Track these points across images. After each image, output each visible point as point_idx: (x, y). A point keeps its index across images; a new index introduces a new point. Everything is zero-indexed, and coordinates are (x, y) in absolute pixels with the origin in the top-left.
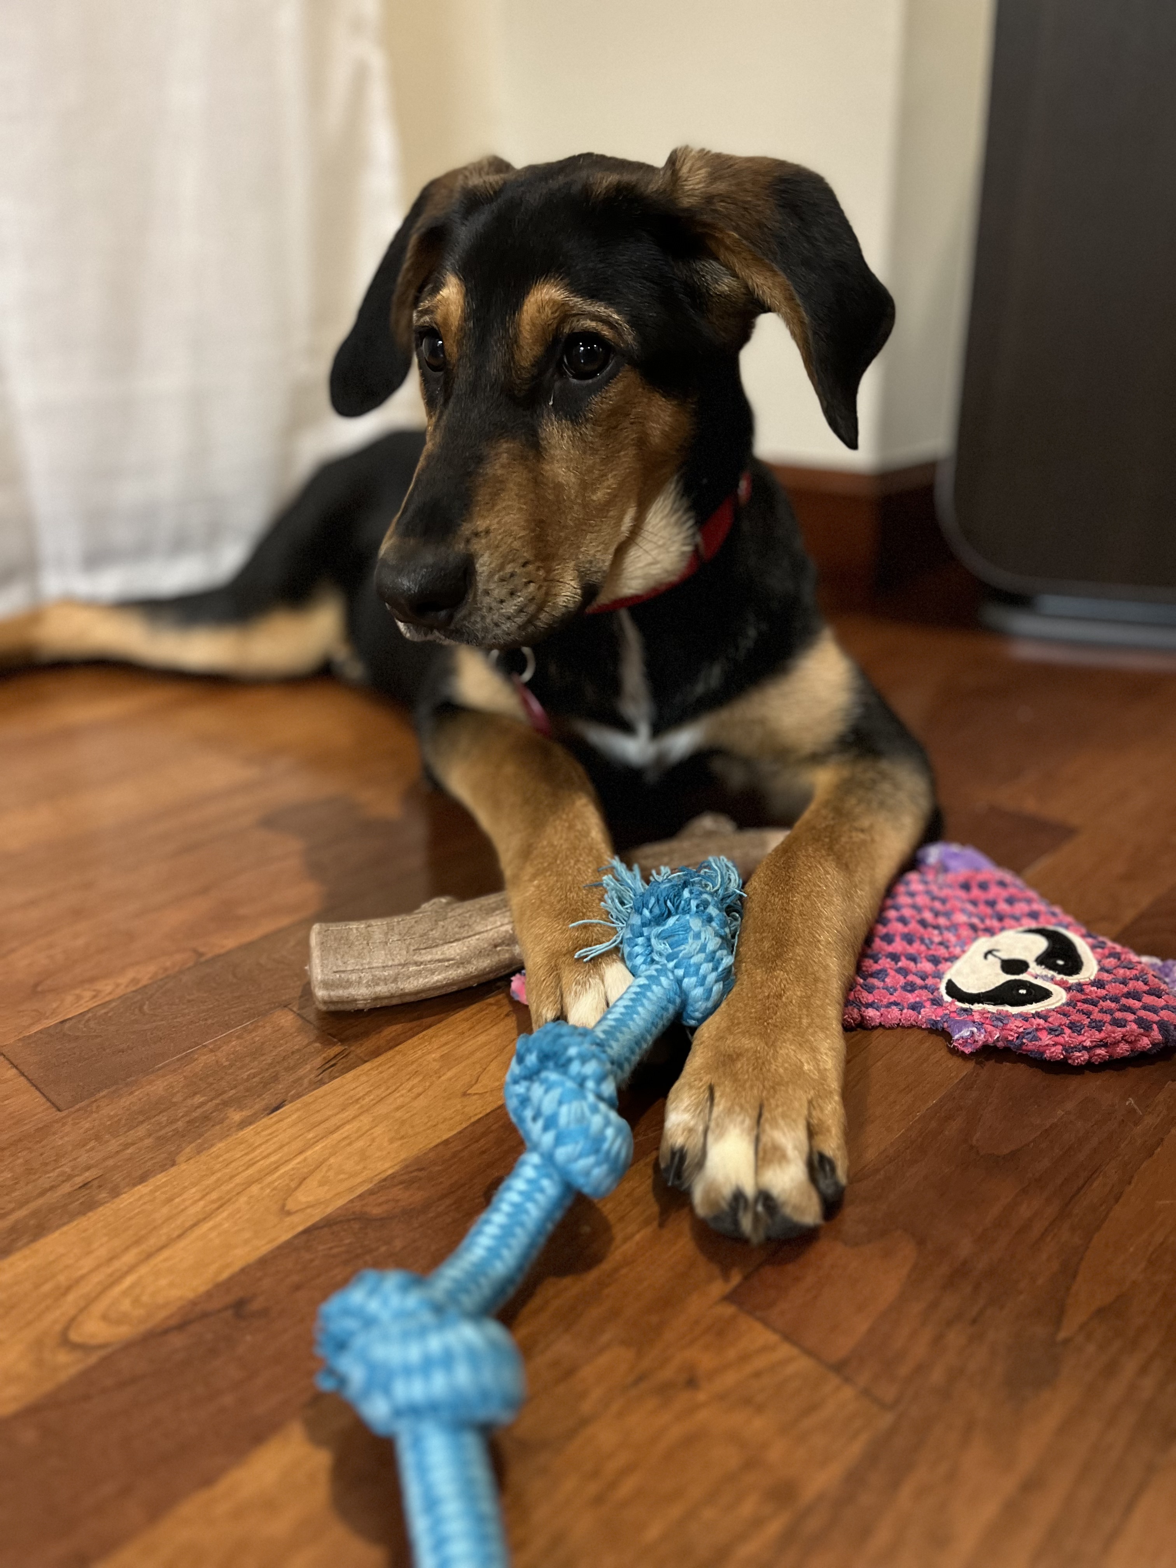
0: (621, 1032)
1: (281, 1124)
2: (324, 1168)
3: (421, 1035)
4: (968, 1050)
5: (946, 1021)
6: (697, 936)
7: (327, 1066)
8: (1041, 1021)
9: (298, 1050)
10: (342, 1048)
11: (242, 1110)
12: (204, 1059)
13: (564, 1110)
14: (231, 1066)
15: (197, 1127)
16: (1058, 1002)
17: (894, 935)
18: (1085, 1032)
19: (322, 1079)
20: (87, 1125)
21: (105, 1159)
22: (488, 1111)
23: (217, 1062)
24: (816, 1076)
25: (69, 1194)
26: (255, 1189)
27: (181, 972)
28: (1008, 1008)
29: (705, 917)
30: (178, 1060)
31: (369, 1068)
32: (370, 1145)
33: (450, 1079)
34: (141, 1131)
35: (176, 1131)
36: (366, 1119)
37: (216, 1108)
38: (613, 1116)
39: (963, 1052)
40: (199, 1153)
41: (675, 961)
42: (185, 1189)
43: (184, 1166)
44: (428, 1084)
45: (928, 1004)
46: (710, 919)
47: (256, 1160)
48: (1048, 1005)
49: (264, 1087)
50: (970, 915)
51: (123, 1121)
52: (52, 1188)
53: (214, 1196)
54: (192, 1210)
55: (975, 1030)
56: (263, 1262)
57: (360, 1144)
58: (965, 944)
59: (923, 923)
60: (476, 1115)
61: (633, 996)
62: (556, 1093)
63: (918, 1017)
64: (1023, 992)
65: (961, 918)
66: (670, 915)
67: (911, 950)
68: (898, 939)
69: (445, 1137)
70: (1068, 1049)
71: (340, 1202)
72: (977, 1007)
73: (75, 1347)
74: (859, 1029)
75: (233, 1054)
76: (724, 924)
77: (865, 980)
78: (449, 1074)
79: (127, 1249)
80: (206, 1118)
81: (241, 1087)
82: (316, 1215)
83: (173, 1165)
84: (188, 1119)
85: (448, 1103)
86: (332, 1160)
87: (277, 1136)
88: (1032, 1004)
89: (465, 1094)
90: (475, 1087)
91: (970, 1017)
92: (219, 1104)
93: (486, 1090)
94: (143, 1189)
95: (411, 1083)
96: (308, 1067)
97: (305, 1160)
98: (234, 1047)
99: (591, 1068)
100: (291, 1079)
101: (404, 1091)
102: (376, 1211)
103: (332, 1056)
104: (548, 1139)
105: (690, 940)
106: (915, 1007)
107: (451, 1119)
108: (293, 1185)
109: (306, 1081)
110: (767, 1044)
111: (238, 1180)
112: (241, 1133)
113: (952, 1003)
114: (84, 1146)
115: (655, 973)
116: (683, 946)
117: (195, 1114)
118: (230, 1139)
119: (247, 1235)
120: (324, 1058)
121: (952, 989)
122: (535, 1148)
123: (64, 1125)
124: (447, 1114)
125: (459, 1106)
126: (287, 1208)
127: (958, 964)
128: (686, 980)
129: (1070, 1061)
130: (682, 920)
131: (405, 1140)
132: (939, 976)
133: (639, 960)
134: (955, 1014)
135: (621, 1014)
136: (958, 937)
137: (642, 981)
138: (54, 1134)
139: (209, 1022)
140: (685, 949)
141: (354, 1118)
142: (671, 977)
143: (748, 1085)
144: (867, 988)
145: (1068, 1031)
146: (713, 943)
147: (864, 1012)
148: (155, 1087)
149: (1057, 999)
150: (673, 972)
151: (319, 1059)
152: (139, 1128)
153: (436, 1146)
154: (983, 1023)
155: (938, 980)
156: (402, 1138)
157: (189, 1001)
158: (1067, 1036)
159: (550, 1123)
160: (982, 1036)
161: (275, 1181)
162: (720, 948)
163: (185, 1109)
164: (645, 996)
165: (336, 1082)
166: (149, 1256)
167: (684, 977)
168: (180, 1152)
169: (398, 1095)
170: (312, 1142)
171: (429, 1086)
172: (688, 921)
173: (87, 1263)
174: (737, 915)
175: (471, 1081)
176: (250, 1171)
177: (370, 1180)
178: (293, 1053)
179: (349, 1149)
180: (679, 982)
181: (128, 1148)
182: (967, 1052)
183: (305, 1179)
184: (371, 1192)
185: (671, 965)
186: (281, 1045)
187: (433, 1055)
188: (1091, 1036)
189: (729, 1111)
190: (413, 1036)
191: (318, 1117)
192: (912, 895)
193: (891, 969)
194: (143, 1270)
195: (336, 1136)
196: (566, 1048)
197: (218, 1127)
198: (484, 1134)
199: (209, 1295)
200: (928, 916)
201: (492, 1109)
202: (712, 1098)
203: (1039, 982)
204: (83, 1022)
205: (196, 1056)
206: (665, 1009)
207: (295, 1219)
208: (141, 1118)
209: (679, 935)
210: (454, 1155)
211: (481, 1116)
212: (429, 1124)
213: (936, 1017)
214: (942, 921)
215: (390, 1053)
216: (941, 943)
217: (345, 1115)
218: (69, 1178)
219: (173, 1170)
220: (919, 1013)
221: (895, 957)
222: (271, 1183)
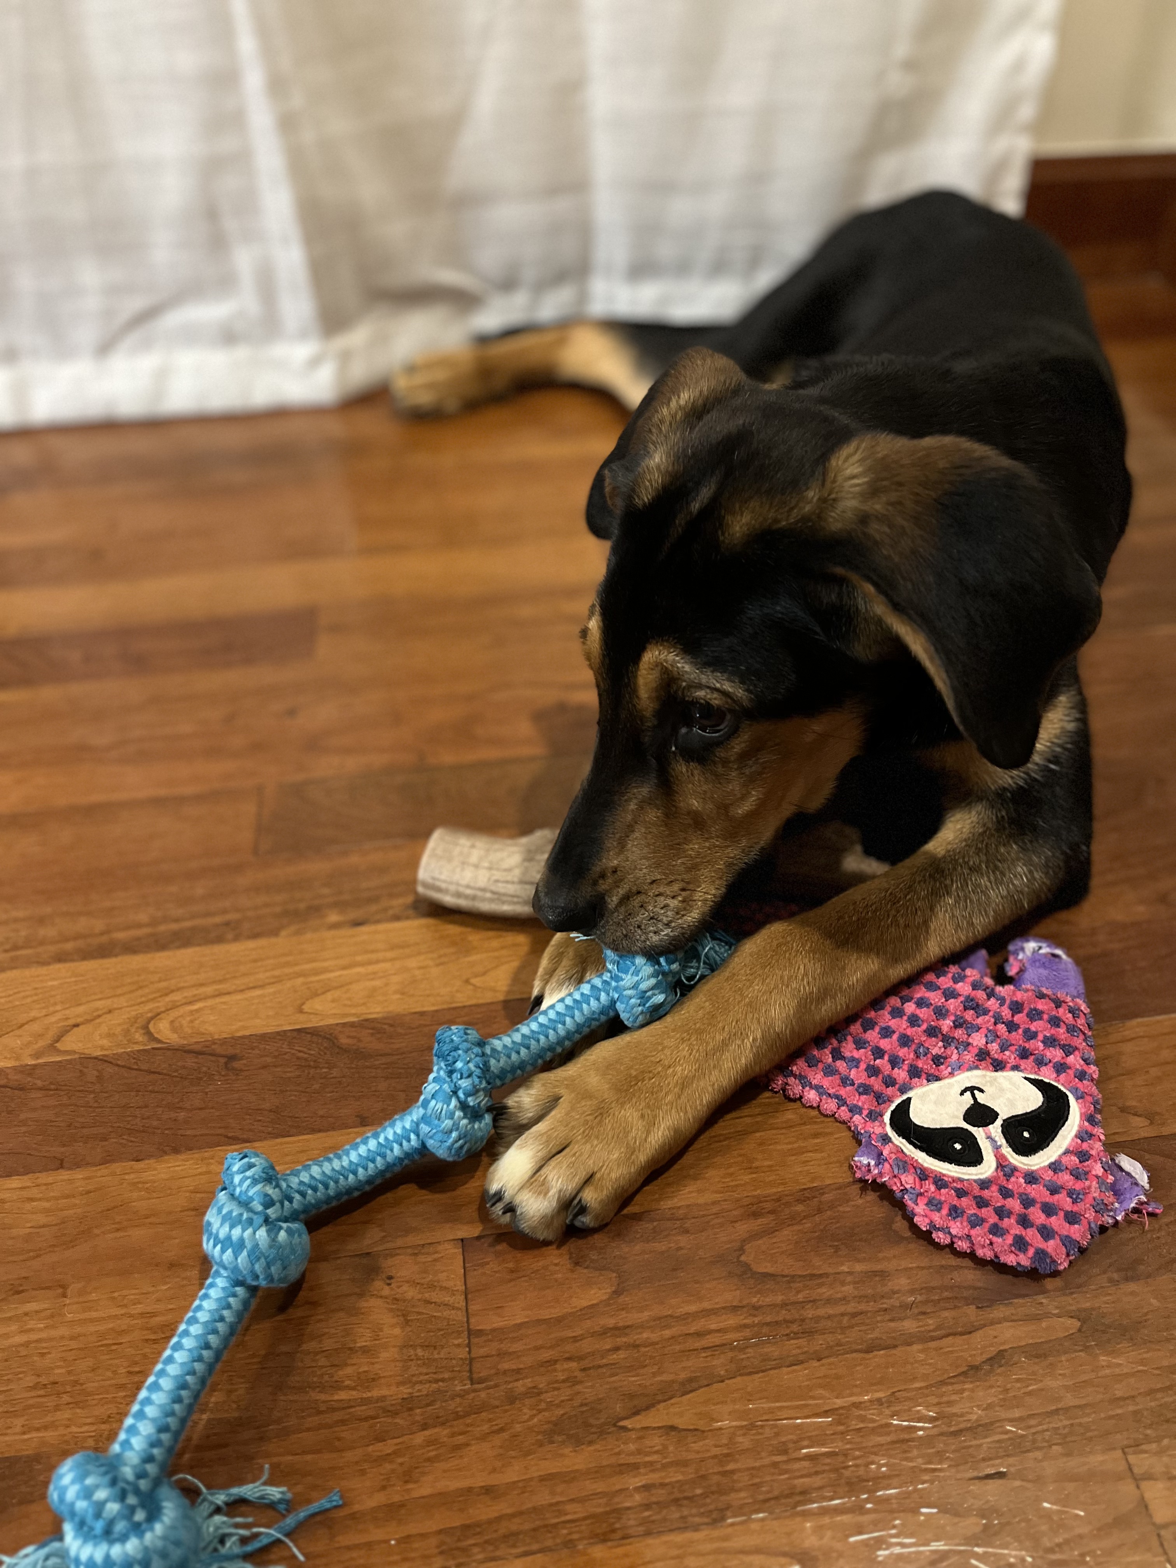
2: (344, 989)
4: (859, 1175)
8: (936, 1187)
12: (354, 859)
14: (363, 873)
15: (309, 913)
18: (959, 1221)
20: (260, 877)
21: (250, 909)
23: (359, 865)
25: (217, 925)
26: (300, 980)
27: (399, 770)
28: (920, 1155)
32: (381, 987)
34: (281, 898)
35: (297, 910)
36: (396, 965)
37: (328, 904)
40: (294, 934)
42: (268, 958)
43: (280, 941)
45: (866, 1113)
47: (317, 959)
49: (366, 902)
50: (994, 1039)
51: (278, 885)
52: (213, 915)
53: (277, 973)
54: (261, 976)
55: (873, 1163)
56: (265, 1037)
57: (378, 983)
58: (961, 1067)
59: (934, 1030)
63: (850, 1119)
64: (958, 1146)
65: (981, 1039)
67: (900, 1053)
71: (331, 1021)
72: (898, 1138)
79: (214, 982)
80: (319, 909)
81: (355, 895)
82: (314, 1022)
84: (309, 903)
85: (452, 982)
86: (354, 985)
87: (340, 947)
88: (949, 1163)
89: (467, 981)
90: (478, 979)
91: (884, 1145)
92: (333, 902)
93: (484, 985)
94: (248, 945)
95: (448, 950)
96: (402, 901)
97: (340, 976)
101: (436, 956)
102: (344, 1041)
106: (853, 1109)
108: (319, 991)
111: (297, 969)
114: (248, 892)
117: (315, 902)
121: (903, 1107)
123: (249, 869)
124: (444, 990)
125: (457, 989)
126: (304, 1007)
127: (933, 1087)
129: (931, 1235)
131: (403, 997)
132: (904, 1089)
134: (876, 1136)
136: (960, 1059)
138: (241, 873)
141: (390, 960)
145: (945, 1211)
149: (977, 1172)
152: (282, 895)
153: (415, 1013)
154: (887, 1160)
155: (899, 1093)
156: (404, 993)
158: (940, 1216)
160: (877, 1170)
163: (314, 895)
166: (220, 994)
169: (430, 956)
170: (354, 964)
171: (453, 961)
173: (191, 980)
175: (479, 972)
176: (307, 966)
177: (360, 1015)
179: (369, 983)
180: (614, 1002)
181: (266, 907)
182: (857, 1175)
183: (329, 990)
184: (352, 1025)
188: (962, 1227)
191: (374, 946)
194: (210, 1003)
195: (371, 968)
197: (319, 920)
199: (224, 1042)
200: (947, 1024)
203: (983, 1145)
207: (302, 1017)
208: (287, 888)
212: (427, 992)
214: (958, 1034)
216: (936, 1058)
217: (389, 955)
218: (226, 912)
219: (273, 939)
220: (853, 1117)
222: (312, 982)
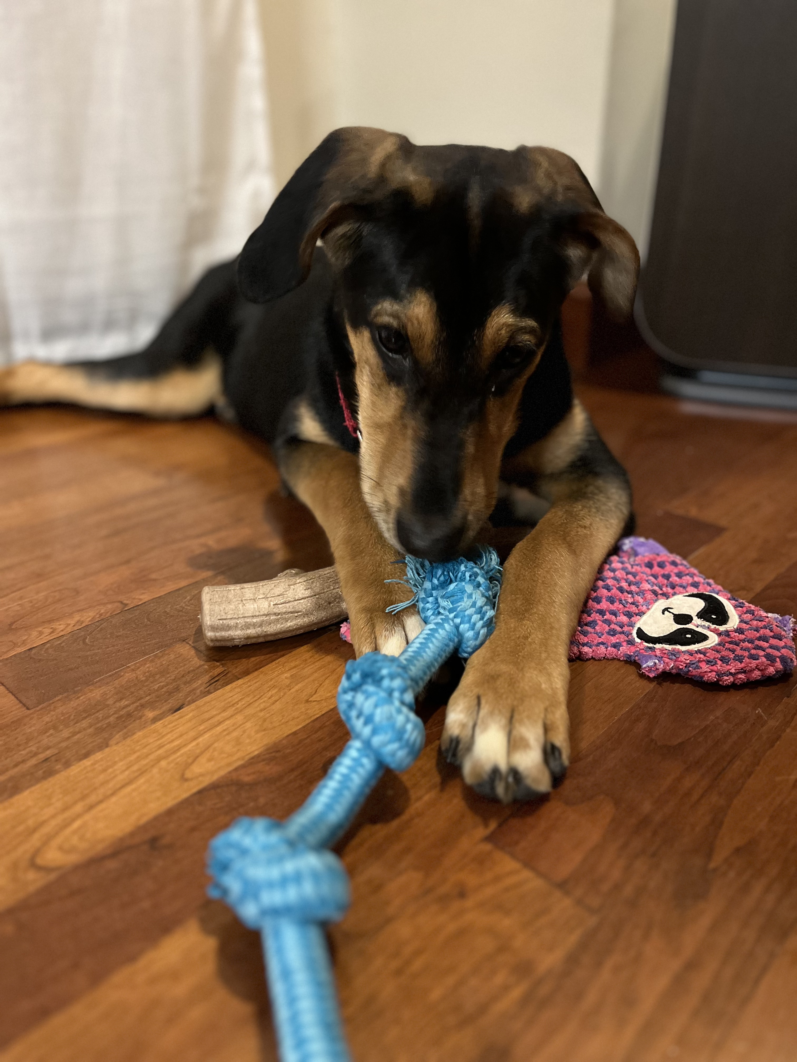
0: (418, 660)
1: (181, 720)
2: (211, 750)
3: (277, 661)
4: (652, 675)
5: (637, 656)
6: (470, 596)
7: (213, 681)
8: (702, 656)
9: (194, 670)
10: (223, 669)
11: (154, 710)
12: (128, 676)
13: (378, 711)
14: (147, 680)
15: (124, 721)
16: (713, 643)
17: (601, 597)
18: (731, 664)
19: (209, 690)
20: (48, 719)
21: (60, 743)
22: (323, 713)
23: (137, 678)
24: (550, 692)
25: (36, 765)
26: (163, 763)
27: (112, 616)
28: (678, 647)
29: (475, 584)
30: (110, 676)
31: (242, 683)
32: (242, 735)
33: (297, 691)
34: (85, 723)
35: (109, 724)
36: (239, 718)
37: (136, 709)
38: (412, 716)
39: (648, 676)
40: (125, 739)
41: (454, 613)
42: (115, 763)
43: (115, 748)
44: (282, 694)
45: (625, 644)
46: (479, 585)
47: (164, 744)
48: (706, 645)
49: (169, 695)
50: (653, 584)
51: (72, 717)
52: (23, 761)
53: (135, 768)
54: (121, 777)
55: (657, 661)
56: (170, 812)
57: (235, 734)
58: (649, 604)
59: (621, 590)
60: (314, 715)
61: (426, 636)
62: (372, 701)
63: (618, 653)
64: (689, 636)
65: (647, 586)
66: (451, 582)
67: (612, 607)
68: (604, 600)
69: (294, 730)
70: (720, 674)
71: (222, 773)
72: (658, 646)
73: (40, 868)
74: (578, 661)
75: (148, 672)
76: (488, 589)
77: (582, 628)
78: (297, 688)
79: (75, 803)
80: (129, 715)
81: (154, 695)
82: (206, 781)
83: (107, 746)
84: (116, 716)
85: (296, 707)
86: (216, 745)
87: (178, 728)
88: (695, 644)
89: (307, 701)
90: (314, 696)
91: (654, 653)
92: (138, 706)
93: (322, 699)
94: (87, 763)
95: (270, 693)
96: (200, 682)
97: (198, 744)
98: (148, 667)
99: (397, 683)
100: (188, 689)
101: (266, 699)
102: (247, 779)
103: (216, 675)
104: (367, 731)
105: (465, 599)
106: (615, 646)
107: (298, 718)
108: (190, 761)
109: (198, 691)
110: (518, 669)
111: (152, 757)
112: (153, 726)
113: (641, 643)
114: (45, 733)
115: (440, 621)
116: (460, 603)
117: (121, 713)
118: (145, 731)
119: (158, 794)
120: (211, 675)
121: (641, 634)
122: (358, 736)
123: (31, 719)
124: (296, 714)
125: (303, 710)
126: (185, 776)
127: (645, 617)
128: (462, 626)
129: (721, 683)
130: (459, 586)
131: (266, 732)
132: (632, 625)
133: (430, 613)
134: (643, 651)
135: (418, 648)
136: (645, 599)
137: (432, 626)
138: (25, 725)
139: (131, 650)
140: (461, 605)
141: (232, 716)
142: (452, 624)
143: (504, 696)
144: (583, 633)
145: (719, 662)
146: (481, 601)
147: (581, 649)
148: (94, 694)
149: (712, 641)
150: (453, 621)
151: (207, 676)
152: (83, 722)
153: (288, 736)
154: (662, 657)
155: (632, 628)
156: (265, 730)
157: (117, 637)
158: (719, 666)
159: (369, 720)
160: (662, 666)
161: (178, 758)
162: (485, 605)
163: (115, 709)
164: (434, 637)
165: (219, 692)
166: (91, 807)
167: (460, 624)
168: (112, 738)
169: (262, 701)
170: (202, 732)
171: (283, 696)
172: (464, 586)
173: (49, 811)
174: (497, 583)
175: (312, 692)
176: (160, 752)
177: (243, 758)
178: (189, 672)
179: (228, 738)
180: (457, 627)
181: (75, 735)
182: (651, 676)
183: (197, 757)
184: (243, 766)
185: (452, 616)
186: (181, 667)
187: (286, 675)
188: (735, 666)
189: (491, 713)
190: (272, 662)
191: (206, 716)
192: (613, 571)
193: (599, 620)
194: (87, 817)
195: (219, 729)
196: (380, 669)
197: (138, 721)
198: (321, 728)
199: (132, 834)
200: (624, 585)
201: (327, 711)
202: (479, 704)
203: (699, 630)
204: (44, 650)
205: (122, 674)
206: (447, 645)
207: (192, 783)
208: (84, 715)
209: (457, 595)
210: (300, 742)
211: (318, 716)
212: (283, 721)
213: (630, 652)
214: (633, 588)
215: (256, 673)
216: (633, 603)
217: (225, 714)
218: (36, 754)
219: (107, 750)
220: (619, 650)
221: (602, 612)
222: (175, 759)
